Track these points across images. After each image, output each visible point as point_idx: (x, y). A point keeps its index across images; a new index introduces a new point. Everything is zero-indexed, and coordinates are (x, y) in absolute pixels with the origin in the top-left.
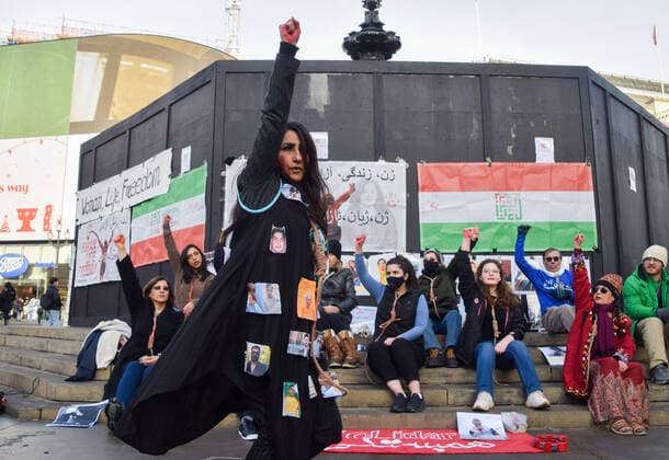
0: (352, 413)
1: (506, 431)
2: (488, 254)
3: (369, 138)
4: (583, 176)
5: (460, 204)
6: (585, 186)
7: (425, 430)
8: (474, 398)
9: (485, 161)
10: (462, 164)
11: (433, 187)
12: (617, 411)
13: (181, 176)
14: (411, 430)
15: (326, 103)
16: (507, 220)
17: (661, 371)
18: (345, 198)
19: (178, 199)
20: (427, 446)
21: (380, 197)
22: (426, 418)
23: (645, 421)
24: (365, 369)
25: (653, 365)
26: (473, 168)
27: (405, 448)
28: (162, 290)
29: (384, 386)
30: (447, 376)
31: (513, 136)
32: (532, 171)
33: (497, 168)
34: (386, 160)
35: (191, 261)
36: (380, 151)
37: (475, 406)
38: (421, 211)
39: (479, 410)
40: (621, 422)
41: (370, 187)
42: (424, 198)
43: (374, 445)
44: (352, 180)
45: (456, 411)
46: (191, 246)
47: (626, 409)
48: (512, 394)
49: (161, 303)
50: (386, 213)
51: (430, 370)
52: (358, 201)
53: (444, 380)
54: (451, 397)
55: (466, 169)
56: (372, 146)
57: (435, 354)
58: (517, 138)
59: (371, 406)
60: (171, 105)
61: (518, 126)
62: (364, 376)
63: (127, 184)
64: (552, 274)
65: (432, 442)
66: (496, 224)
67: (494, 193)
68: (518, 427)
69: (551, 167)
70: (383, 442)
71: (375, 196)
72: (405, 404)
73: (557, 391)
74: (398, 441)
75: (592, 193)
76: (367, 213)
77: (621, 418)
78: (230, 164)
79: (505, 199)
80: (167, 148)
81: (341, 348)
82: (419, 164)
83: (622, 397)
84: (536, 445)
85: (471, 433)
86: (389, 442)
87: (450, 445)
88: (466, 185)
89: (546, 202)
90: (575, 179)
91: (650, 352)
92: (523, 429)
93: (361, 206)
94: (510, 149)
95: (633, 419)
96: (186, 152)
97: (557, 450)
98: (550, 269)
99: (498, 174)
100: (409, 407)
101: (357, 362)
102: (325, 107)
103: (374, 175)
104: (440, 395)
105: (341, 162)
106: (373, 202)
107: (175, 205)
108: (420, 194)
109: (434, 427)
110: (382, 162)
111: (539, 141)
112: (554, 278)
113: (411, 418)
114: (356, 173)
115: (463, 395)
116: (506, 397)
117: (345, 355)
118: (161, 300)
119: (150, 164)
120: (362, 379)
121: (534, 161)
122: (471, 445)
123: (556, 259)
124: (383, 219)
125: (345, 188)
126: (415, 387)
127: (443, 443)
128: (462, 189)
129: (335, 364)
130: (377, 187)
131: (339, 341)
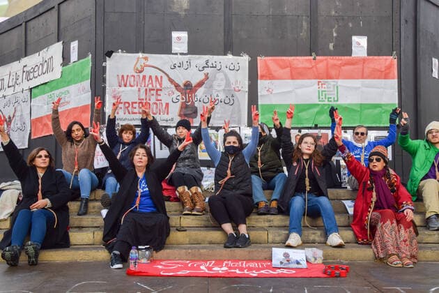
0: (195, 248)
1: (307, 261)
2: (310, 128)
3: (221, 37)
4: (389, 67)
5: (290, 89)
6: (391, 75)
7: (249, 261)
8: (287, 237)
9: (311, 55)
10: (292, 58)
11: (270, 76)
12: (391, 249)
13: (71, 65)
14: (238, 261)
15: (186, 8)
16: (326, 102)
17: (434, 220)
18: (200, 84)
19: (69, 84)
20: (246, 272)
21: (228, 83)
22: (249, 252)
23: (413, 257)
24: (209, 216)
25: (428, 215)
26: (301, 61)
27: (229, 273)
28: (44, 158)
29: (219, 228)
30: (270, 221)
31: (335, 35)
32: (348, 64)
33: (321, 61)
34: (233, 55)
35: (74, 135)
36: (228, 47)
37: (287, 244)
38: (259, 94)
39: (289, 247)
40: (395, 257)
41: (220, 76)
42: (262, 84)
43: (207, 271)
44: (207, 70)
45: (271, 247)
46: (76, 123)
47: (398, 248)
48: (316, 235)
49: (43, 168)
50: (233, 96)
51: (258, 217)
52: (211, 87)
53: (267, 224)
54: (271, 237)
55: (295, 62)
56: (222, 44)
57: (262, 205)
58: (338, 36)
59: (211, 243)
60: (59, 4)
61: (339, 26)
62: (208, 220)
63: (25, 69)
64: (359, 145)
65: (250, 269)
66: (318, 105)
67: (317, 81)
68: (316, 259)
69: (364, 60)
70: (214, 269)
71: (223, 83)
72: (235, 241)
73: (349, 234)
74: (226, 268)
75: (396, 81)
76: (217, 96)
77: (394, 254)
78: (110, 57)
79: (325, 86)
80: (58, 41)
81: (192, 200)
82: (259, 58)
83: (396, 239)
84: (325, 272)
85: (281, 263)
86: (219, 269)
87: (262, 272)
88: (296, 74)
89: (359, 88)
90: (383, 69)
91: (426, 206)
92: (320, 261)
93: (214, 91)
94: (331, 46)
95: (404, 255)
96: (74, 45)
97: (340, 276)
98: (357, 141)
99: (321, 66)
100: (238, 244)
101: (203, 210)
102: (185, 10)
103: (224, 66)
104: (262, 235)
105: (197, 56)
106: (223, 87)
107: (66, 89)
108: (259, 81)
109: (256, 258)
110: (230, 56)
111: (355, 39)
112: (361, 148)
113: (239, 252)
114: (210, 64)
115: (279, 235)
116: (312, 237)
117: (195, 205)
118: (43, 165)
119: (45, 54)
120: (206, 223)
121: (351, 55)
122: (279, 271)
123: (362, 134)
124: (230, 101)
125: (201, 77)
126: (243, 229)
127: (258, 269)
128: (292, 78)
129: (187, 212)
130: (226, 75)
131: (191, 194)
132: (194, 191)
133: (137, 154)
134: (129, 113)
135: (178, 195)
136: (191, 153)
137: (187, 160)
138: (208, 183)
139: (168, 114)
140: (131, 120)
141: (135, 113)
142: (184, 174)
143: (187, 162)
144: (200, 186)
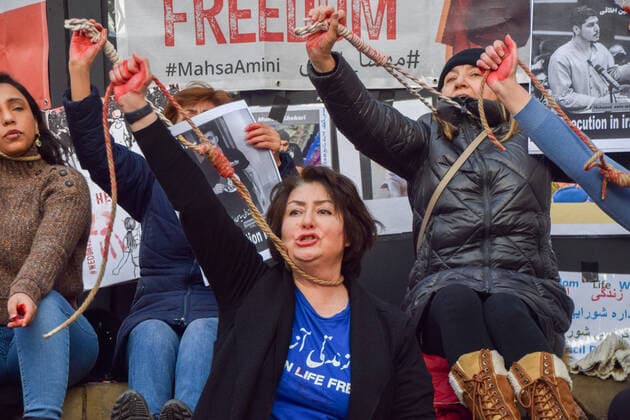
131: (518, 388)
132: (534, 375)
133: (291, 207)
134: (220, 39)
135: (459, 390)
136: (522, 208)
137: (500, 240)
138: (588, 341)
139: (392, 34)
140: (230, 70)
141: (250, 38)
142: (484, 296)
143: (500, 249)
144: (560, 350)
